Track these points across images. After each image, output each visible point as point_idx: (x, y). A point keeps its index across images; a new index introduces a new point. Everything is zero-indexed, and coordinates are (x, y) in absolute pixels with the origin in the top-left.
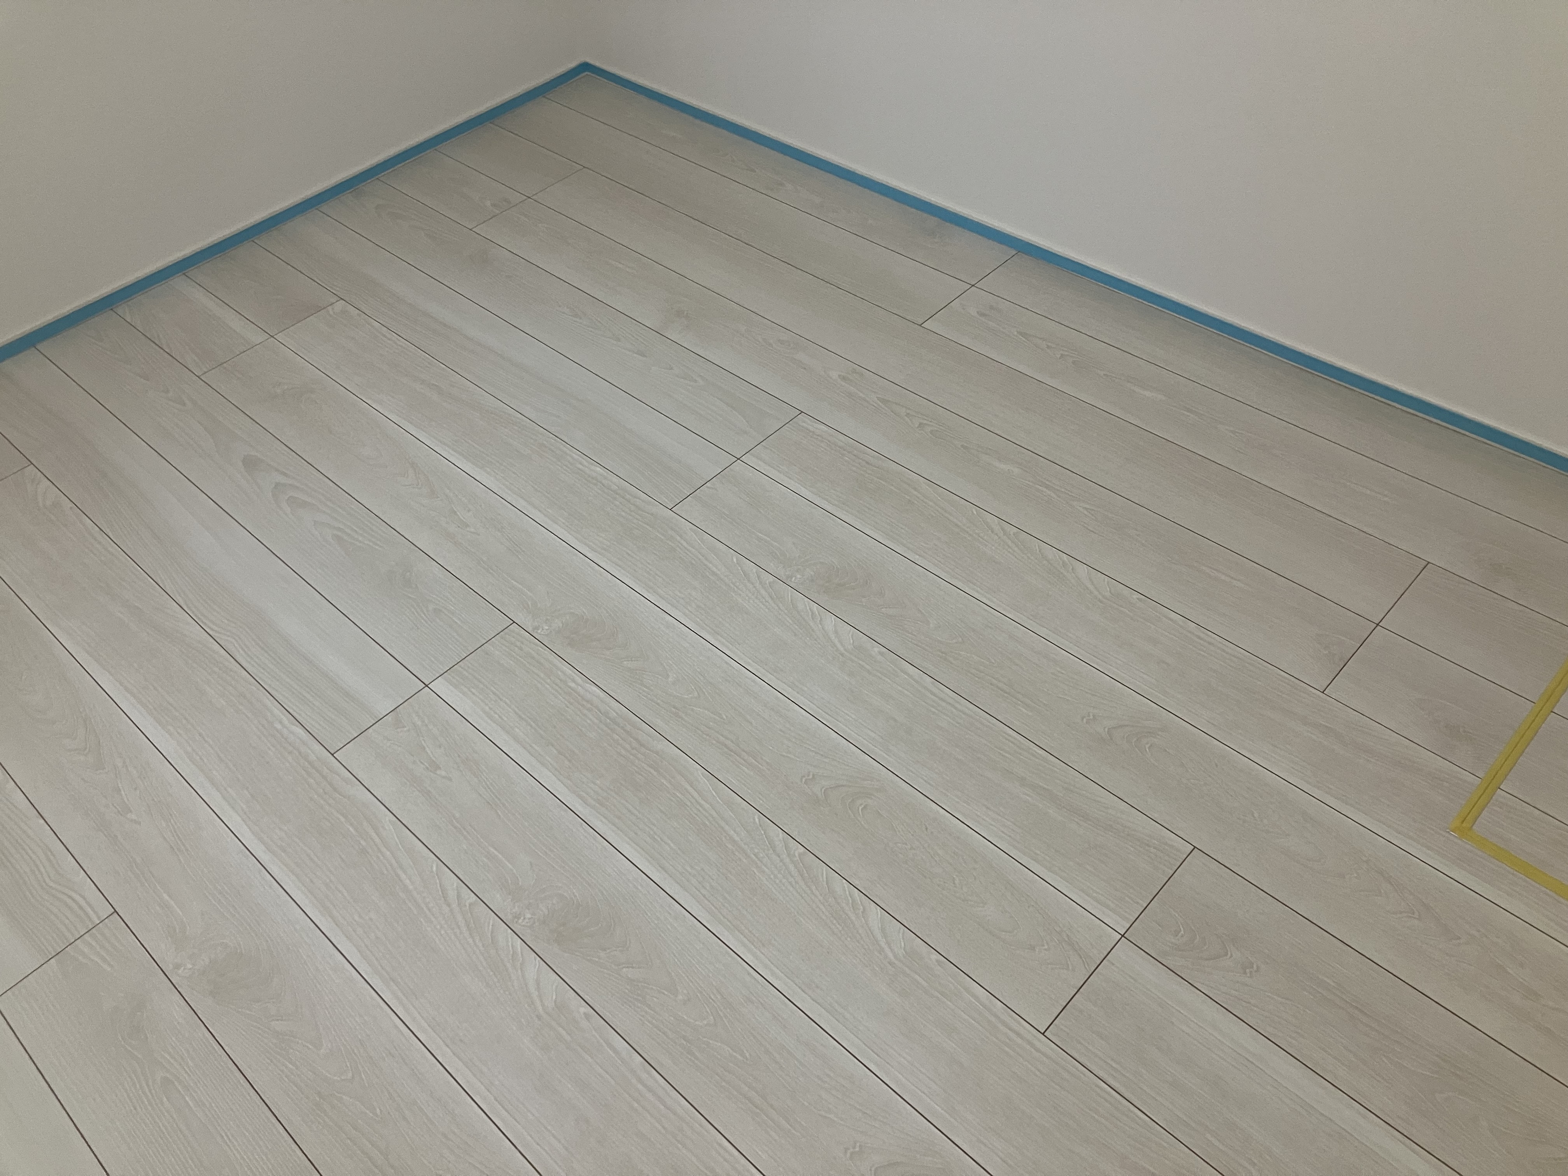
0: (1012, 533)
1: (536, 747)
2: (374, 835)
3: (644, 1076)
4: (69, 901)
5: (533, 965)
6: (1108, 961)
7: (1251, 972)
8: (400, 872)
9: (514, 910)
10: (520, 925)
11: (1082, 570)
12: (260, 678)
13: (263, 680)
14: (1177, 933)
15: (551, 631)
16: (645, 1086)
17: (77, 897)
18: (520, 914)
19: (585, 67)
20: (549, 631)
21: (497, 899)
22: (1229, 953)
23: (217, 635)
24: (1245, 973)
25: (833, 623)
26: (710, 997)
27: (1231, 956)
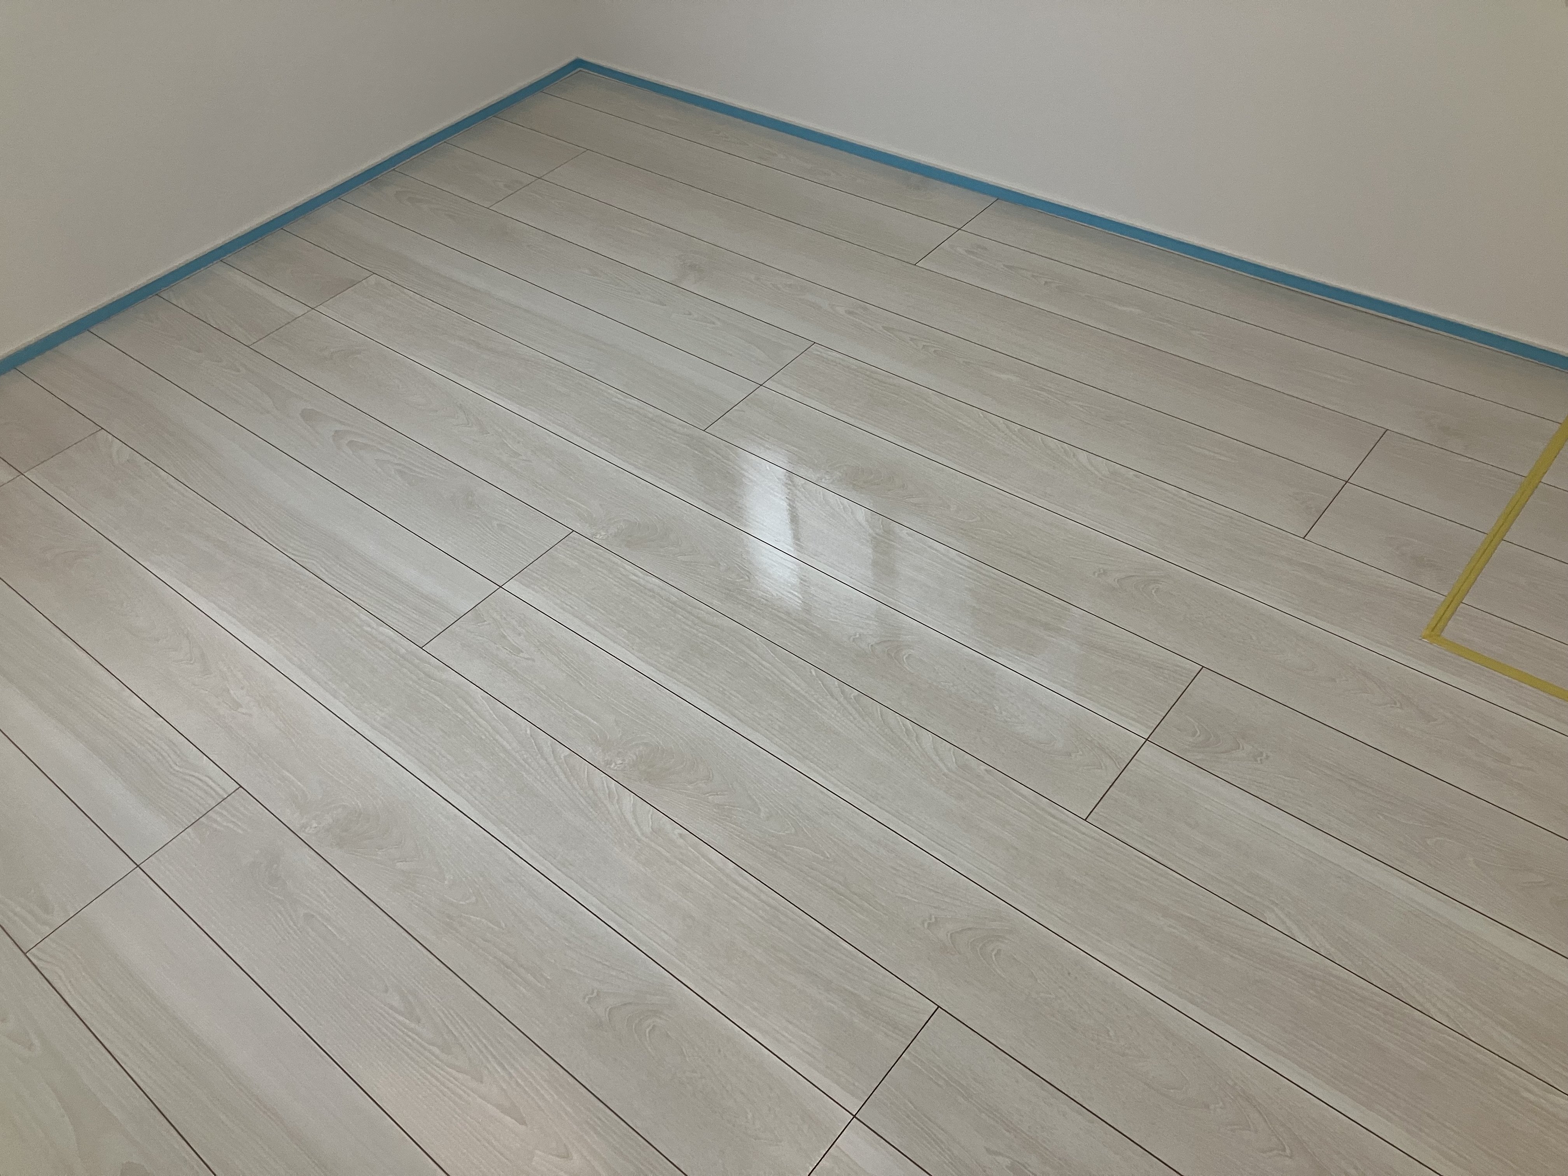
0: (1015, 429)
1: (608, 629)
2: (470, 710)
3: (740, 879)
4: (198, 782)
5: (629, 800)
6: (1136, 760)
7: (1261, 760)
8: (498, 737)
9: (606, 759)
10: (613, 770)
11: (1083, 455)
12: (345, 591)
13: (348, 593)
14: (1195, 733)
15: (608, 537)
16: (740, 885)
17: (204, 778)
18: (611, 761)
19: (578, 63)
20: (606, 536)
21: (588, 751)
22: (1241, 746)
23: (299, 559)
24: (1256, 761)
25: (864, 513)
26: (789, 813)
27: (1243, 749)
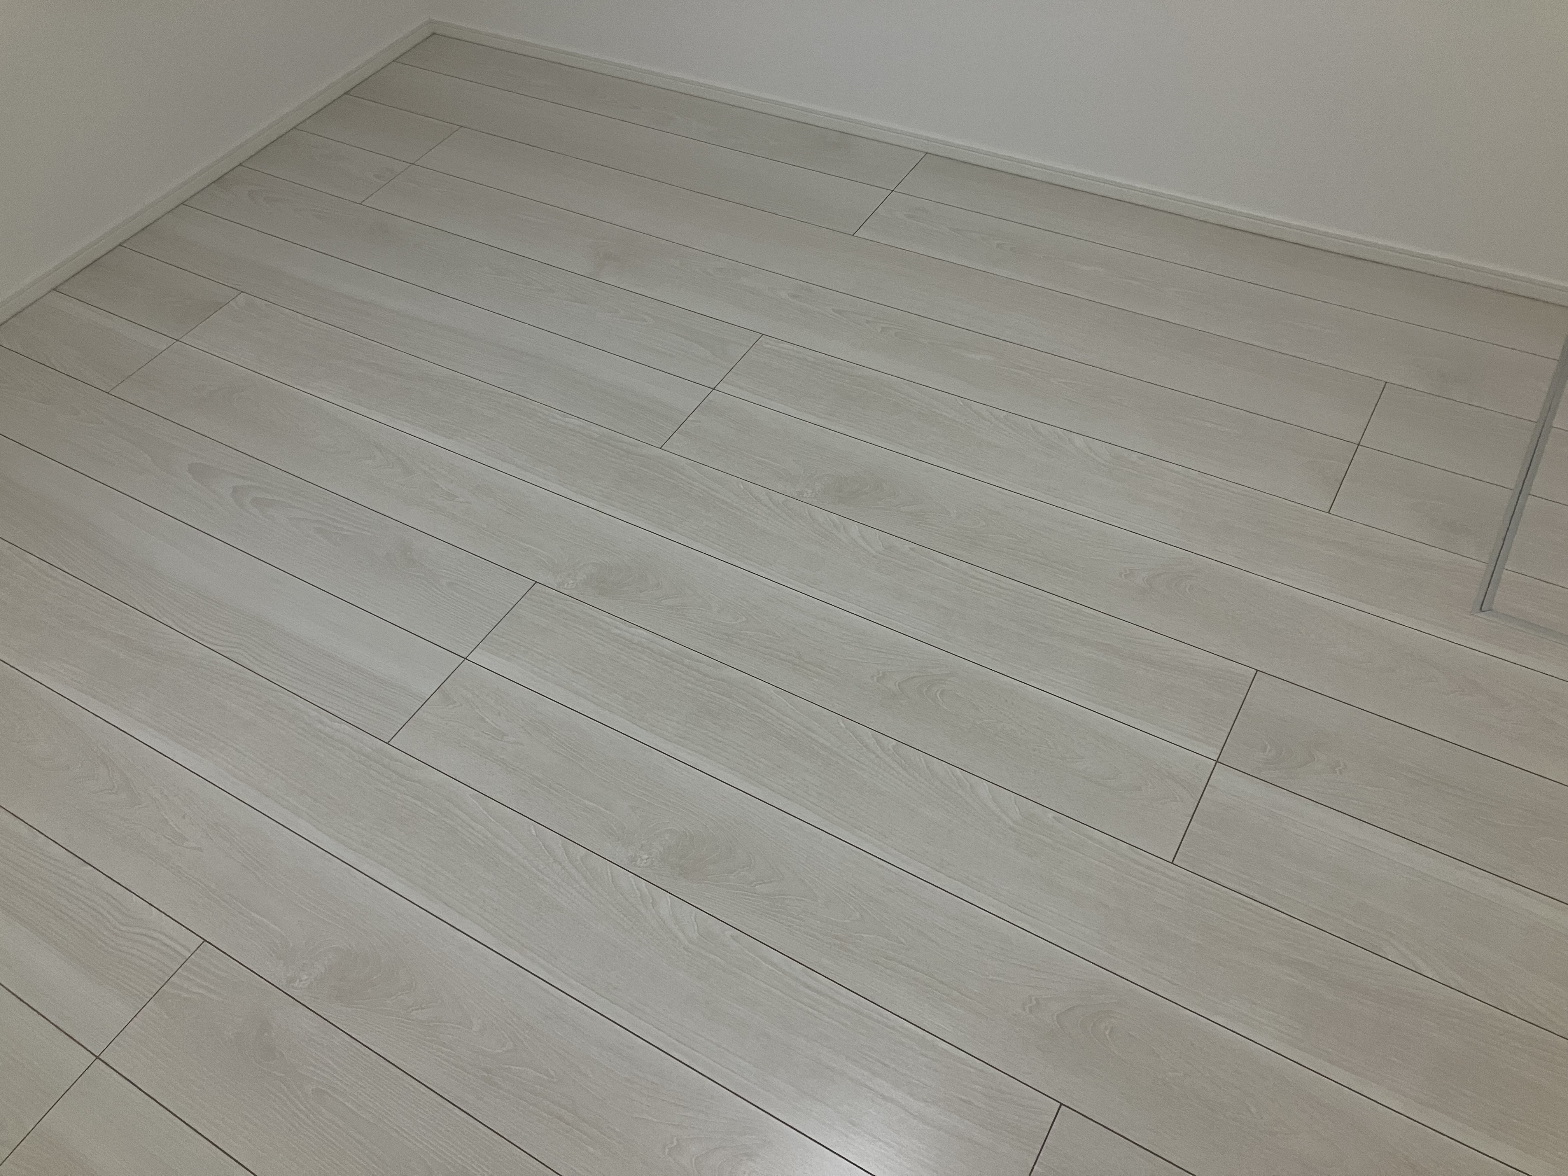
0: (1002, 417)
1: (600, 697)
2: (460, 814)
4: (150, 941)
5: (665, 902)
6: (1210, 786)
7: (1340, 770)
8: (497, 842)
9: (629, 855)
10: (639, 867)
11: (1079, 441)
12: (283, 683)
13: (286, 684)
14: (1265, 748)
15: (578, 585)
16: (811, 988)
18: (636, 856)
19: (431, 25)
20: (575, 584)
22: (1316, 757)
23: (220, 648)
24: (1335, 772)
25: (857, 529)
26: (850, 895)
27: (1319, 760)
